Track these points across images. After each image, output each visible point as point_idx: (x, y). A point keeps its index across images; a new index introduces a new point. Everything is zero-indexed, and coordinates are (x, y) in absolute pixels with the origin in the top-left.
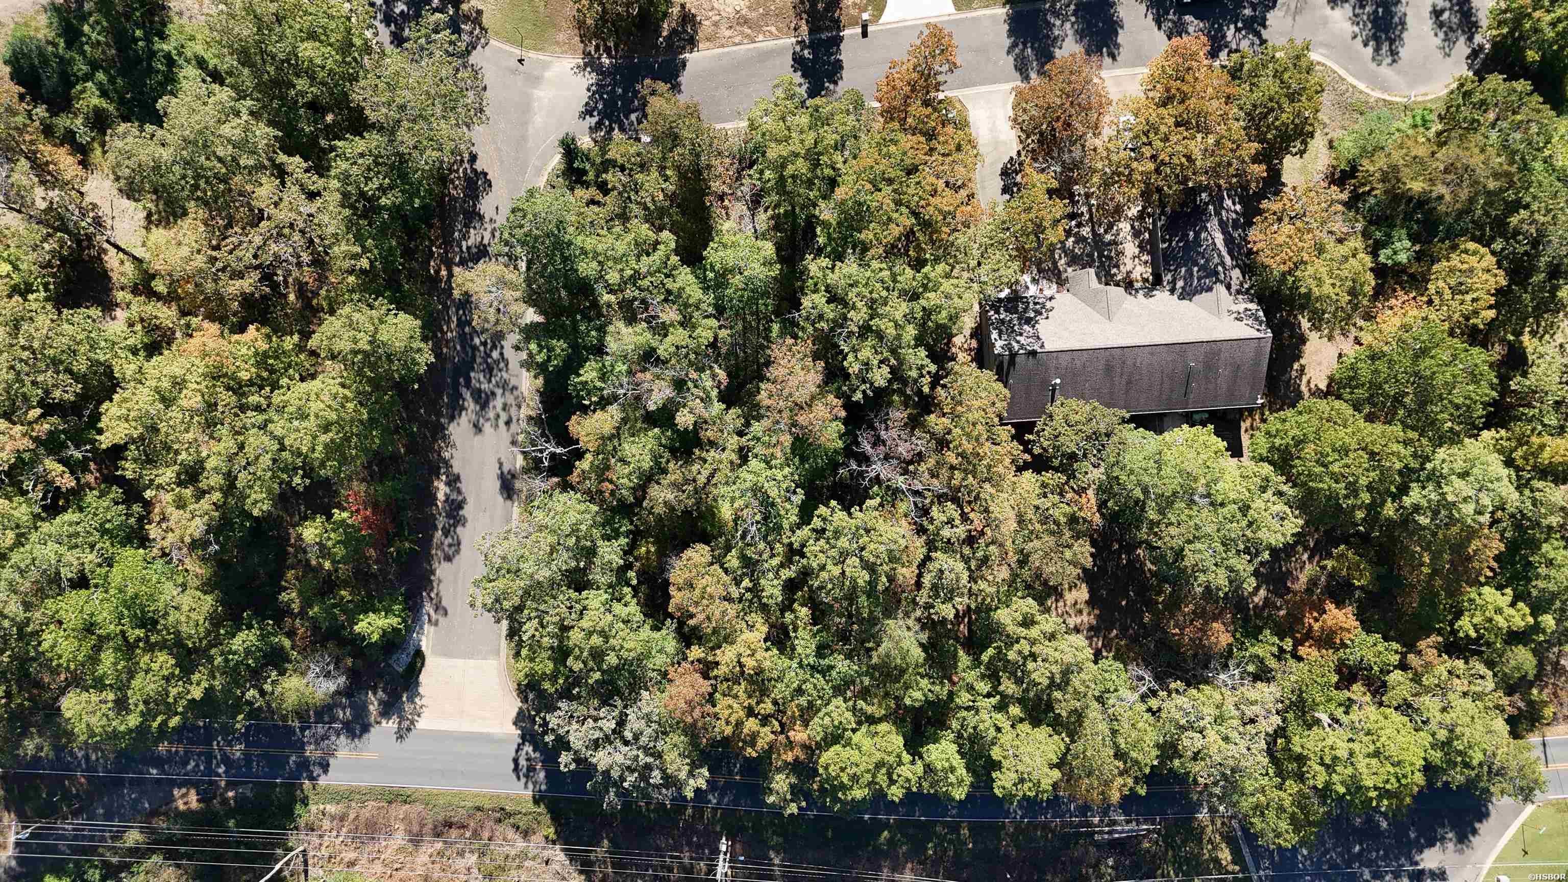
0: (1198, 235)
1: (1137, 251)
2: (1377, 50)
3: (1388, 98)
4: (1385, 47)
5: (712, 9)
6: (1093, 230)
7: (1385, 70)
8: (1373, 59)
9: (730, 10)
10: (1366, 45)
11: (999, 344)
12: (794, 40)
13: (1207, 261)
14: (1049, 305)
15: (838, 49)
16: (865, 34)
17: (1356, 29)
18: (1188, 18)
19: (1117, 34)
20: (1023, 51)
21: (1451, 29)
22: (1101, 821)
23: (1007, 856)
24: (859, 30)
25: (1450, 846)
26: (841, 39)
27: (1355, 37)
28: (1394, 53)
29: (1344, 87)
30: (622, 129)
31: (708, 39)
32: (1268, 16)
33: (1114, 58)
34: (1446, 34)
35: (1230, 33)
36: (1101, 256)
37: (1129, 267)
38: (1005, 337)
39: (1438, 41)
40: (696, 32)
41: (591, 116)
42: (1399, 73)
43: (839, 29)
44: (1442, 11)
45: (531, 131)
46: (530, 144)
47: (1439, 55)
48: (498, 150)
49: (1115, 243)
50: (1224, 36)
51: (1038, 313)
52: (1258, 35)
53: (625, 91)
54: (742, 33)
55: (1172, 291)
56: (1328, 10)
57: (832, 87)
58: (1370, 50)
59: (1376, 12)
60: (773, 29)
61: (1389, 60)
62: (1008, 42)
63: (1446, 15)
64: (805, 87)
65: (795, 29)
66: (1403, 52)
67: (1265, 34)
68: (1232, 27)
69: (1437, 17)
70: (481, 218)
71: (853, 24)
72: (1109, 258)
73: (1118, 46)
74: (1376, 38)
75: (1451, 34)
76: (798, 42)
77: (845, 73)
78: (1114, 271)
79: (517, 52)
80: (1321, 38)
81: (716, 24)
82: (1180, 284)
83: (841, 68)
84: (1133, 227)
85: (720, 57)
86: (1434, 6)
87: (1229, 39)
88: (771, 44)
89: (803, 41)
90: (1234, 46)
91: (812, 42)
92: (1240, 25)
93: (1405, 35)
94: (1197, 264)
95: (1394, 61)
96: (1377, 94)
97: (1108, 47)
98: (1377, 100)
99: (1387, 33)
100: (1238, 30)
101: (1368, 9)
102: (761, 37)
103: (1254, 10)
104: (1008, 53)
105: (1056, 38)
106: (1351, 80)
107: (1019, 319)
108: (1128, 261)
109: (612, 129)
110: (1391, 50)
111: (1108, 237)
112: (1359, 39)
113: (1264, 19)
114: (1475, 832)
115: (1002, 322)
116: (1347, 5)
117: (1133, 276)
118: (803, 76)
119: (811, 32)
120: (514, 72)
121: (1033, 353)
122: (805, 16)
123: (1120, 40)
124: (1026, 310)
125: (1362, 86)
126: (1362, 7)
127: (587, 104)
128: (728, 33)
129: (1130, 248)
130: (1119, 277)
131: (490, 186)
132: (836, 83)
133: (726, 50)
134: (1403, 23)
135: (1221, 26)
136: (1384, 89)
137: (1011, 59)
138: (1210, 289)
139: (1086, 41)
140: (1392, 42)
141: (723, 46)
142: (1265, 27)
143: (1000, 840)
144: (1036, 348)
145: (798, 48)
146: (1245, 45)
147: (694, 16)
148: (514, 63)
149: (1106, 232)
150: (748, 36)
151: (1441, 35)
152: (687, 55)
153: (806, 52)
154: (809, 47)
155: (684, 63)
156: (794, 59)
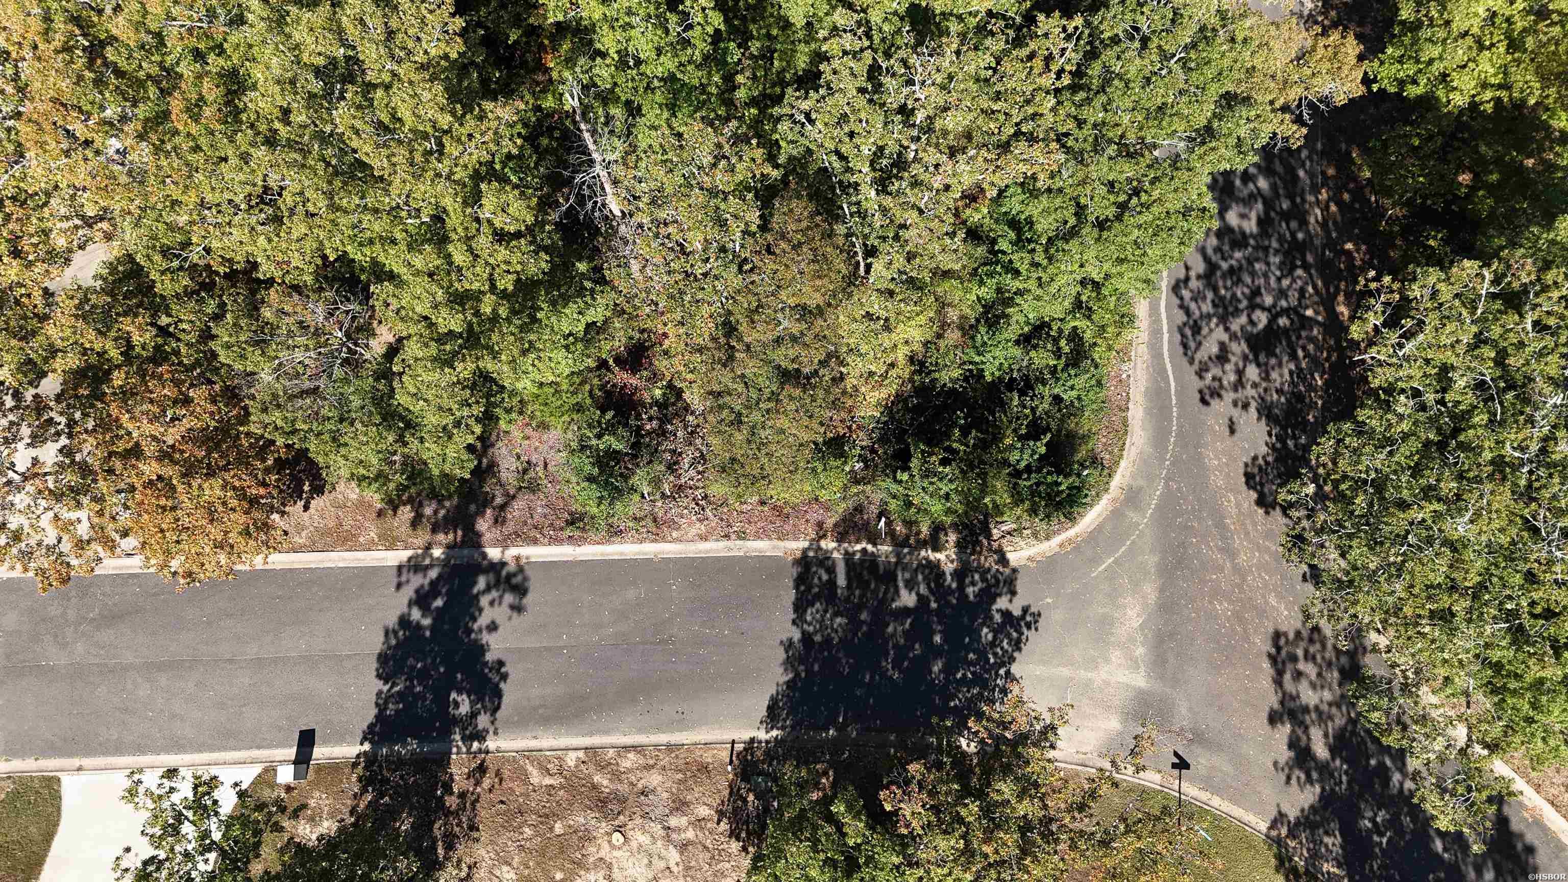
5: (683, 847)
9: (640, 838)
12: (491, 744)
15: (381, 708)
16: (307, 740)
24: (320, 753)
26: (369, 735)
30: (933, 568)
31: (704, 768)
40: (734, 791)
41: (1007, 614)
43: (370, 759)
45: (1150, 591)
46: (1152, 560)
48: (1231, 553)
53: (923, 664)
54: (616, 776)
57: (416, 614)
60: (536, 777)
64: (483, 621)
65: (482, 769)
70: (1266, 412)
71: (333, 769)
76: (480, 736)
77: (376, 643)
79: (1191, 791)
81: (680, 806)
83: (383, 658)
85: (681, 723)
88: (546, 741)
89: (468, 739)
91: (445, 734)
102: (571, 759)
109: (960, 574)
118: (482, 649)
119: (443, 760)
120: (1198, 738)
122: (452, 802)
127: (1017, 645)
128: (654, 779)
131: (1249, 477)
132: (404, 621)
133: (663, 738)
141: (670, 748)
145: (483, 721)
147: (734, 834)
148: (1200, 760)
150: (602, 766)
152: (762, 735)
153: (464, 708)
154: (455, 721)
155: (773, 716)
156: (498, 694)
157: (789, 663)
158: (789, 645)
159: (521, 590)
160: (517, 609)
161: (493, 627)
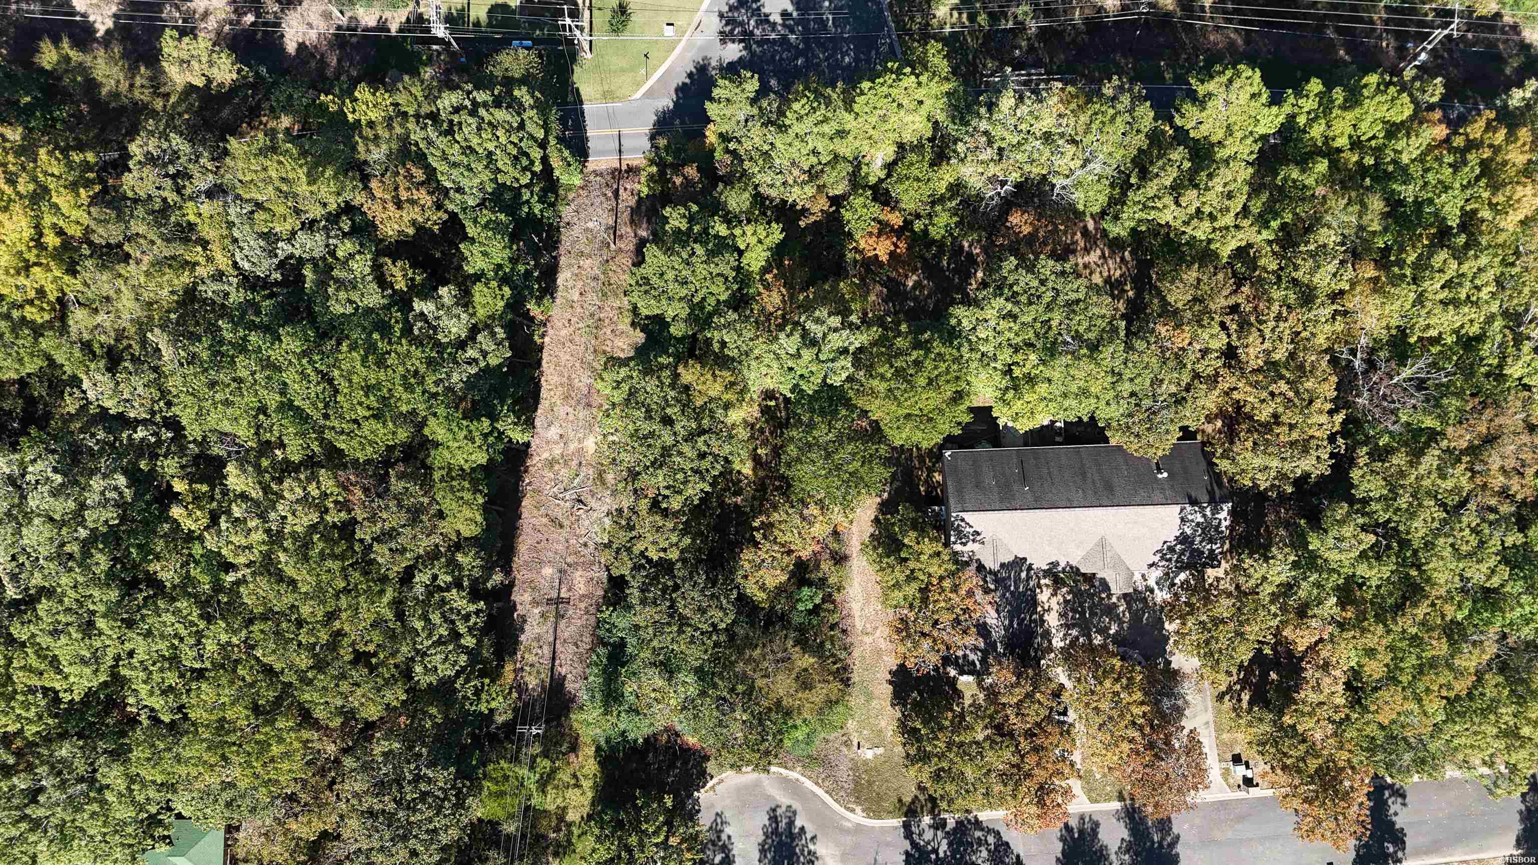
0: (1011, 622)
1: (1046, 617)
2: (791, 823)
3: (782, 771)
4: (783, 825)
6: (1090, 640)
7: (784, 800)
8: (795, 813)
10: (802, 829)
11: (1223, 515)
13: (1003, 595)
14: (1157, 558)
15: (1357, 852)
17: (811, 847)
19: (1063, 852)
20: (1163, 839)
21: (714, 844)
22: (1038, 85)
23: (1124, 56)
25: (714, 63)
27: (813, 838)
28: (774, 819)
29: (827, 783)
33: (1067, 826)
34: (719, 838)
35: (944, 847)
36: (1083, 613)
37: (1054, 600)
38: (1215, 522)
39: (728, 830)
42: (769, 797)
47: (728, 815)
49: (1068, 626)
50: (950, 844)
51: (1171, 549)
52: (914, 844)
55: (1030, 568)
58: (798, 823)
61: (779, 812)
62: (1179, 849)
63: (718, 858)
64: (1391, 811)
66: (763, 819)
67: (907, 845)
68: (941, 855)
69: (727, 856)
72: (1074, 610)
73: (1062, 839)
74: (792, 836)
75: (714, 837)
78: (1069, 597)
80: (849, 838)
82: (1023, 575)
84: (1050, 642)
85: (1481, 850)
87: (945, 842)
90: (939, 833)
92: (933, 856)
93: (761, 838)
94: (1012, 593)
95: (774, 810)
96: (794, 775)
97: (1073, 838)
98: (793, 769)
99: (780, 843)
100: (935, 851)
104: (1178, 837)
105: (1127, 851)
106: (820, 792)
107: (1192, 543)
108: (1055, 607)
110: (777, 823)
111: (1074, 632)
112: (809, 836)
114: (690, 75)
115: (1211, 541)
117: (1050, 591)
118: (1393, 824)
121: (1193, 502)
123: (1059, 846)
124: (1182, 553)
125: (809, 784)
129: (1053, 620)
130: (1064, 590)
133: (1475, 857)
134: (763, 851)
135: (953, 856)
136: (786, 780)
137: (1175, 830)
138: (1003, 565)
139: (1097, 847)
140: (775, 832)
142: (907, 853)
143: (1134, 68)
144: (1189, 508)
145: (1400, 854)
146: (928, 835)
149: (1077, 638)
151: (724, 837)
152: (1516, 853)
153: (1391, 850)
154: (1389, 855)
155: (1518, 844)
156: (1404, 842)
157: (1522, 820)
158: (1521, 812)
159: (1403, 796)
160: (1404, 805)
161: (1396, 814)
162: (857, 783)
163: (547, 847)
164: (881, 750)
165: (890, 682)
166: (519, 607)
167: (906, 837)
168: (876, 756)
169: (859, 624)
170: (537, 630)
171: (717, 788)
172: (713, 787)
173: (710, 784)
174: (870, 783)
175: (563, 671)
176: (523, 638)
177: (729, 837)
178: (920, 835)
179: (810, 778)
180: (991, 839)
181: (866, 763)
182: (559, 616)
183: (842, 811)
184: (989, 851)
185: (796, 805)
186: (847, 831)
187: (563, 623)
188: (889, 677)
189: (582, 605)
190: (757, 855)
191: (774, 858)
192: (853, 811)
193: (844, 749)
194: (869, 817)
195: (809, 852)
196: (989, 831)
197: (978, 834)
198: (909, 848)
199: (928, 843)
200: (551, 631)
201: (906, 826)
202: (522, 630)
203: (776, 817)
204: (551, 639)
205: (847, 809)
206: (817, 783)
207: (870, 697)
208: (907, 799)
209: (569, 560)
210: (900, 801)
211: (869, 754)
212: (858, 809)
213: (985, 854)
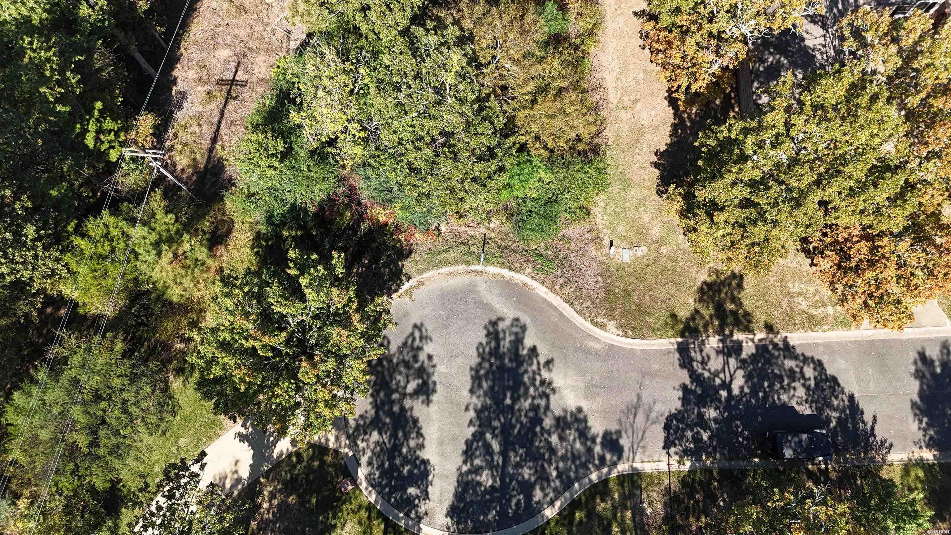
2: (518, 341)
3: (505, 272)
4: (506, 344)
7: (509, 311)
8: (524, 328)
10: (533, 350)
17: (545, 374)
18: (806, 410)
19: (921, 394)
21: (407, 365)
27: (549, 363)
28: (494, 335)
29: (566, 290)
32: (678, 405)
33: (922, 356)
34: (415, 358)
35: (739, 381)
39: (428, 348)
42: (487, 307)
44: (417, 393)
47: (429, 326)
50: (748, 377)
52: (695, 377)
56: (586, 406)
58: (528, 342)
59: (515, 400)
61: (502, 326)
63: (411, 387)
66: (480, 336)
67: (684, 377)
68: (736, 391)
69: (425, 383)
73: (918, 375)
74: (518, 359)
75: (408, 357)
80: (597, 364)
86: (428, 402)
87: (740, 373)
90: (732, 362)
92: (724, 394)
93: (475, 360)
95: (494, 324)
96: (521, 278)
97: (934, 374)
98: (520, 271)
99: (502, 368)
100: (727, 386)
101: (526, 404)
103: (701, 416)
106: (557, 301)
110: (497, 339)
112: (542, 360)
113: (685, 400)
116: (558, 412)
123: (915, 385)
125: (542, 291)
126: (535, 408)
134: (476, 379)
135: (754, 392)
136: (509, 284)
140: (495, 352)
142: (684, 387)
146: (716, 364)
151: (422, 356)
162: (608, 292)
163: (170, 362)
164: (643, 251)
165: (656, 165)
166: (180, 83)
167: (683, 366)
168: (635, 260)
169: (613, 97)
170: (200, 109)
171: (415, 292)
172: (409, 291)
173: (406, 286)
174: (627, 293)
175: (225, 154)
176: (179, 115)
177: (430, 357)
178: (704, 363)
179: (543, 282)
180: (809, 372)
181: (621, 267)
182: (229, 97)
183: (587, 326)
184: (808, 388)
185: (525, 319)
186: (597, 354)
187: (232, 105)
188: (655, 159)
189: (260, 89)
190: (468, 384)
191: (491, 388)
192: (603, 326)
193: (591, 248)
194: (626, 335)
195: (543, 382)
196: (806, 360)
197: (789, 363)
198: (688, 381)
199: (716, 374)
200: (216, 112)
201: (683, 349)
202: (180, 107)
203: (497, 333)
204: (215, 120)
205: (596, 324)
206: (552, 290)
207: (627, 184)
208: (684, 313)
209: (251, 45)
210: (673, 316)
211: (626, 257)
212: (611, 325)
213: (801, 392)
